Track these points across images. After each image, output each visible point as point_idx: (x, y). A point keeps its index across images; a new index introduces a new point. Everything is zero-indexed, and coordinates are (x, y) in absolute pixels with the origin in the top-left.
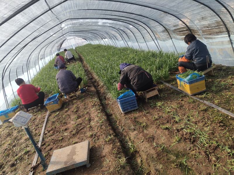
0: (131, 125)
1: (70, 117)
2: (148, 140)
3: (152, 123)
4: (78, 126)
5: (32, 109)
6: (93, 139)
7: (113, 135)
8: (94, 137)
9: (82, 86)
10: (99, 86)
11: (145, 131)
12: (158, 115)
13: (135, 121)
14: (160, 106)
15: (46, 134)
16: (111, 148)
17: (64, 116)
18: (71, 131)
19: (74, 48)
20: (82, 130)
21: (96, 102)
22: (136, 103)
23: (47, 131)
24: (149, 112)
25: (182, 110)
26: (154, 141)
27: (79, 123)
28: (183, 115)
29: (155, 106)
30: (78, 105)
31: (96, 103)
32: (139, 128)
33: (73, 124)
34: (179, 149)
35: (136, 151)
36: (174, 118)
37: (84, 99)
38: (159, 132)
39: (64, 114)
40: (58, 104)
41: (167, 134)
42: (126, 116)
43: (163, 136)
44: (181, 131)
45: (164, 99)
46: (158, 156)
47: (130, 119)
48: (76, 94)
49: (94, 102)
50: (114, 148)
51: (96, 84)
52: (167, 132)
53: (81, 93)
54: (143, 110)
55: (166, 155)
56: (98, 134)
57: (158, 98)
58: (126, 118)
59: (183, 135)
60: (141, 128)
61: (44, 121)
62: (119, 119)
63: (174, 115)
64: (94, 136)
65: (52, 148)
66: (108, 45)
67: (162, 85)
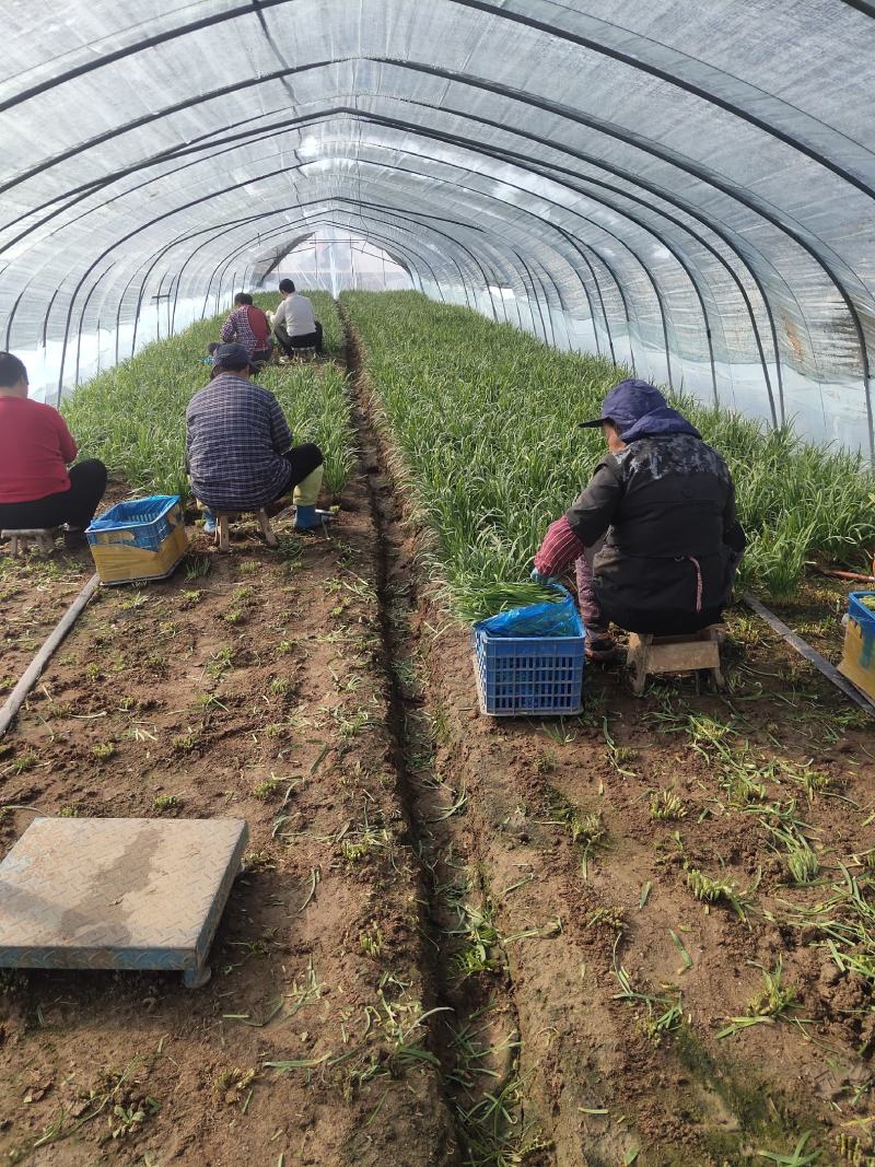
0: (511, 802)
1: (195, 643)
2: (587, 936)
3: (640, 835)
4: (221, 709)
5: (19, 537)
6: (277, 815)
7: (395, 833)
8: (287, 807)
9: (313, 496)
10: (399, 518)
11: (585, 871)
12: (684, 791)
13: (544, 788)
14: (708, 743)
15: (42, 697)
16: (356, 910)
17: (164, 628)
18: (173, 728)
19: (335, 295)
20: (233, 743)
21: (355, 603)
22: (577, 680)
23: (48, 684)
24: (638, 759)
25: (837, 813)
26: (628, 956)
27: (228, 694)
28: (840, 848)
29: (680, 736)
30: (258, 588)
31: (357, 611)
32: (554, 840)
33: (194, 689)
34: (770, 1072)
35: (501, 974)
36: (781, 846)
37: (303, 568)
38: (668, 904)
39: (169, 613)
40: (155, 549)
41: (717, 938)
42: (500, 739)
43: (685, 938)
44: (805, 945)
45: (743, 707)
46: (627, 1069)
47: (518, 767)
48: (269, 529)
49: (347, 601)
50: (374, 917)
51: (386, 504)
52: (715, 924)
53: (297, 529)
54: (601, 733)
55: (682, 1083)
56: (315, 794)
57: (710, 691)
58: (493, 752)
59: (811, 979)
60: (565, 841)
61: (55, 623)
62: (457, 740)
63: (780, 827)
64: (285, 801)
65: (40, 792)
66: (508, 324)
67: (743, 622)
